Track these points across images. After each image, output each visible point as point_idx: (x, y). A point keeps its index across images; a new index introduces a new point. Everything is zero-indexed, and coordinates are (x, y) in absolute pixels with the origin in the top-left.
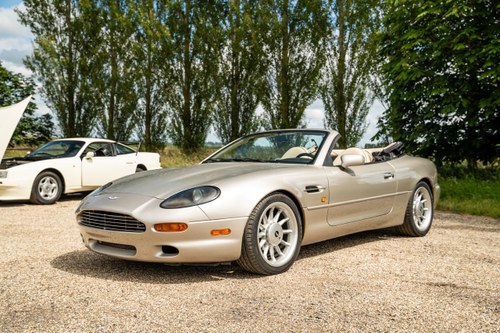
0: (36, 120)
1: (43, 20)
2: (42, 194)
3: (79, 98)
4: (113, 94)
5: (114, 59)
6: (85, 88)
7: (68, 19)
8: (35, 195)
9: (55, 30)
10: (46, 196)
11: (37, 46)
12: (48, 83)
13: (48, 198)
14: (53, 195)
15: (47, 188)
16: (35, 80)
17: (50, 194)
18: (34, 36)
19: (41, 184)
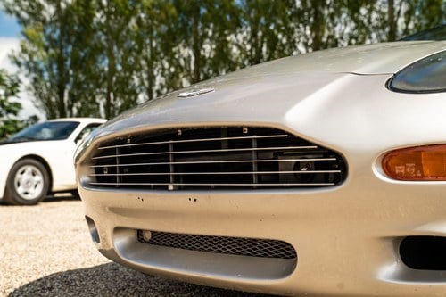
0: (22, 122)
1: (30, 9)
2: (20, 190)
3: (71, 95)
4: (110, 89)
5: (110, 50)
6: (77, 85)
7: (58, 7)
8: (10, 191)
9: (44, 21)
10: (26, 193)
11: (23, 38)
12: (35, 80)
13: (28, 197)
14: (36, 193)
15: (28, 182)
16: (22, 77)
17: (31, 190)
18: (20, 28)
19: (18, 176)
